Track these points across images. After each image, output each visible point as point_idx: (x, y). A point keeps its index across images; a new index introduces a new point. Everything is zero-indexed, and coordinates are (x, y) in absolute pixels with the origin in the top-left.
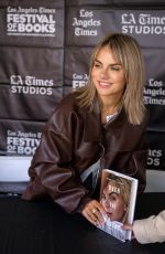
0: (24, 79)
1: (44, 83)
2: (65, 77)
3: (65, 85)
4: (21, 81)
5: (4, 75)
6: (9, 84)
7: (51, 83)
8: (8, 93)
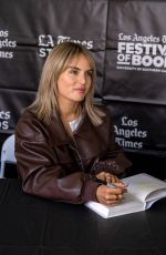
0: (55, 40)
2: (108, 38)
3: (108, 48)
4: (52, 43)
6: (37, 46)
7: (90, 45)
8: (35, 57)
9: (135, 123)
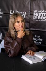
0: (15, 12)
1: (23, 13)
2: (31, 11)
3: (31, 14)
5: (8, 10)
7: (25, 13)
9: (39, 37)
